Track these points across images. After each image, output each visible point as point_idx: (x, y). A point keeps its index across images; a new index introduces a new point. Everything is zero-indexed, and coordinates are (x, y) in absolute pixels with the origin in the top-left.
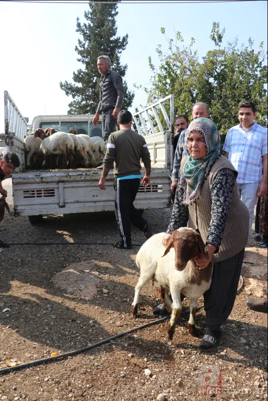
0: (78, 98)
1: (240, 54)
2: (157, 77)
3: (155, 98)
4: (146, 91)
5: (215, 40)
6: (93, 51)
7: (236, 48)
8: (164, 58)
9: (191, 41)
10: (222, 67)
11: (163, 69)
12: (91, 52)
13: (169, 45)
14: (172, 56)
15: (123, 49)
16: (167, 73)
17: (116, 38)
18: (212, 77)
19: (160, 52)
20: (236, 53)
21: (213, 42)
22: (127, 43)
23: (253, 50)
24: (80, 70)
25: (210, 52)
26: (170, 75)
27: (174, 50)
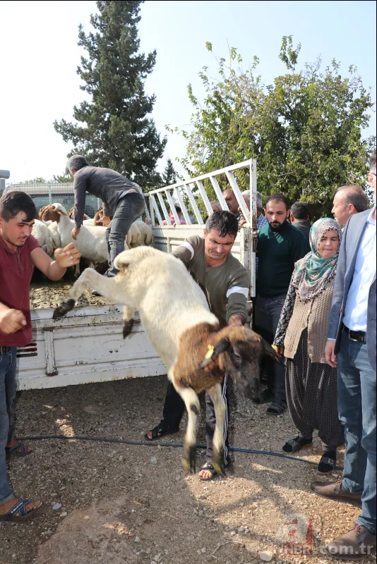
0: (82, 145)
1: (323, 81)
2: (201, 114)
3: (198, 146)
4: (185, 135)
5: (287, 61)
6: (103, 75)
7: (317, 73)
8: (211, 87)
9: (253, 61)
10: (298, 101)
11: (209, 104)
12: (101, 76)
13: (220, 67)
14: (225, 84)
15: (149, 72)
16: (216, 109)
17: (137, 56)
18: (283, 114)
19: (205, 78)
20: (319, 80)
21: (284, 64)
22: (154, 63)
23: (340, 77)
24: (85, 102)
25: (280, 78)
26: (220, 112)
27: (228, 75)
